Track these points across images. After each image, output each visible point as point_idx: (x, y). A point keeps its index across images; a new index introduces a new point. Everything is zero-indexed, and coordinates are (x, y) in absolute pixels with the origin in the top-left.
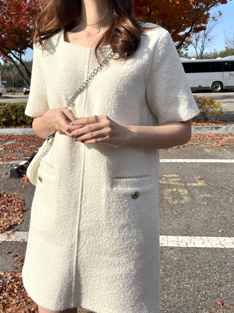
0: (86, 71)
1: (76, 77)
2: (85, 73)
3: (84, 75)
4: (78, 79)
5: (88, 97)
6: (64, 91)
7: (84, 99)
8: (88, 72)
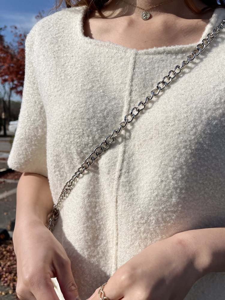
0: (125, 99)
1: (105, 109)
2: (123, 103)
3: (122, 107)
4: (108, 114)
5: (127, 154)
6: (77, 136)
7: (120, 159)
8: (130, 100)
